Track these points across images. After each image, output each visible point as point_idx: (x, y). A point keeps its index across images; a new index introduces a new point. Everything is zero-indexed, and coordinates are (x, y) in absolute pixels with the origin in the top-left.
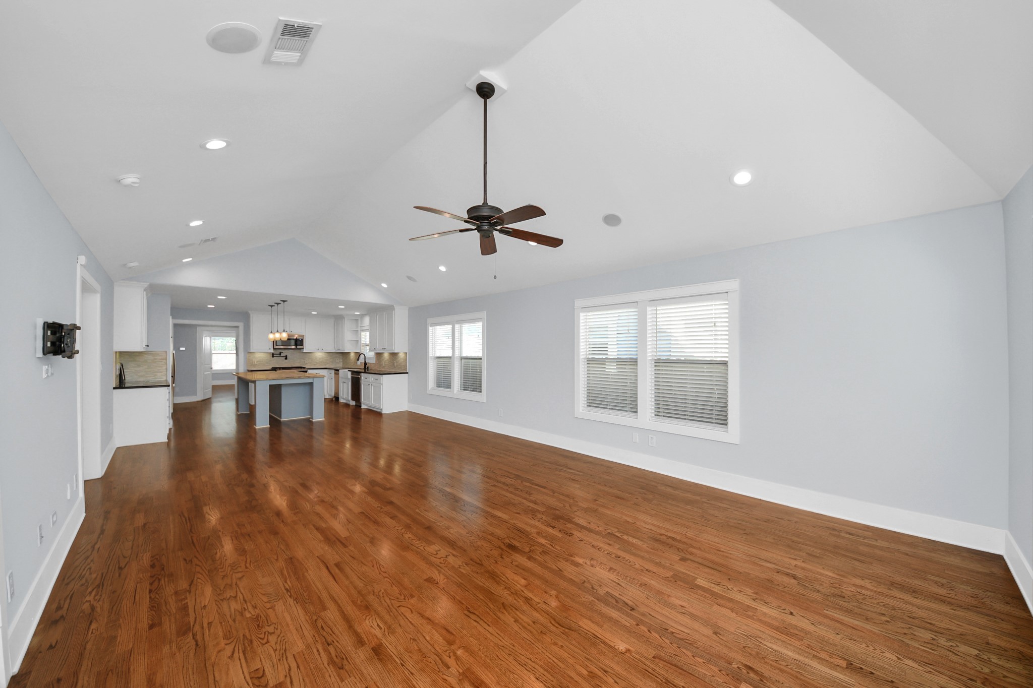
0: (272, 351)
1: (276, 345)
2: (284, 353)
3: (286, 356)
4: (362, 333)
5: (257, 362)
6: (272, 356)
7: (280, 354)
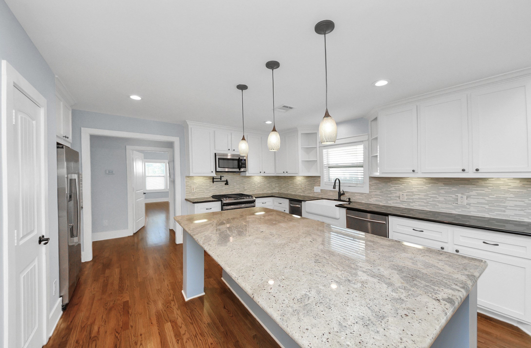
0: (214, 175)
1: (219, 167)
2: (225, 177)
3: (227, 181)
4: (325, 151)
5: (196, 188)
6: (212, 180)
7: (221, 179)
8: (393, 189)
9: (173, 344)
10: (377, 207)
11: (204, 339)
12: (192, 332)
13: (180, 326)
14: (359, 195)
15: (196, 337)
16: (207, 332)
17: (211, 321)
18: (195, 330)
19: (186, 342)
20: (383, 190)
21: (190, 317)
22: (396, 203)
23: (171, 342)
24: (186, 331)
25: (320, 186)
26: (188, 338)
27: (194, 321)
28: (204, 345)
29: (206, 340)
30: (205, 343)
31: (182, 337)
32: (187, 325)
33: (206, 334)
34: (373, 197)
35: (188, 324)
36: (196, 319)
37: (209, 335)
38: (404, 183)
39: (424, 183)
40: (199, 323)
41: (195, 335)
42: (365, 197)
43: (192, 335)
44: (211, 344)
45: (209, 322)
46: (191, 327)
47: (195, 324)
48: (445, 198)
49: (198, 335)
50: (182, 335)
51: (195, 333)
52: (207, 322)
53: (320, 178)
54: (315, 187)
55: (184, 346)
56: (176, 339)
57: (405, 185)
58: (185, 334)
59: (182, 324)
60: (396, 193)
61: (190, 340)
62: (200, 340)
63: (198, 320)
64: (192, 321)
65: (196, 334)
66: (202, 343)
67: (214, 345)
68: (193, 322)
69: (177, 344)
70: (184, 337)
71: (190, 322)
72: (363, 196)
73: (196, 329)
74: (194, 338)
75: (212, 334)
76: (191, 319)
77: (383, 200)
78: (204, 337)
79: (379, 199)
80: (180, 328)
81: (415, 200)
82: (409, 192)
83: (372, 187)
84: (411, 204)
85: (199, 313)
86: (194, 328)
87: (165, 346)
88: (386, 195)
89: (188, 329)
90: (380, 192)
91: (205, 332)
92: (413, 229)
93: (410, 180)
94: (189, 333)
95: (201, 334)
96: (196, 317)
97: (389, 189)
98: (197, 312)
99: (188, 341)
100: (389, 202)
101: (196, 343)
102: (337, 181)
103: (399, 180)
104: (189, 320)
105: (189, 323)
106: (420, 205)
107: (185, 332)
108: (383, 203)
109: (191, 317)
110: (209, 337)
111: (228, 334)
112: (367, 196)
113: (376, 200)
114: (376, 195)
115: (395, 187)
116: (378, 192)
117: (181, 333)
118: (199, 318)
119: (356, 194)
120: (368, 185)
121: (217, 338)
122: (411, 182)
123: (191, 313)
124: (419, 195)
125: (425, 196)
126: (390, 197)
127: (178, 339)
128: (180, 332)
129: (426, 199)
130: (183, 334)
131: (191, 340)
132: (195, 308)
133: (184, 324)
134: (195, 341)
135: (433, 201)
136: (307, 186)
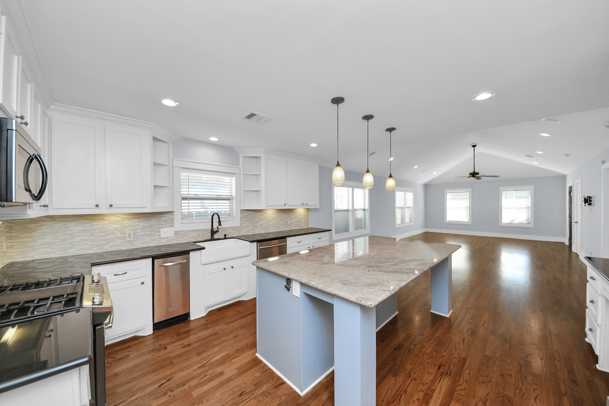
8: (258, 219)
9: (438, 395)
10: (273, 234)
11: (412, 372)
12: (414, 385)
13: (417, 402)
14: (231, 229)
15: (415, 379)
16: (404, 373)
17: (389, 376)
18: (410, 383)
19: (427, 384)
20: (251, 221)
21: (400, 399)
22: (260, 230)
23: (440, 397)
24: (417, 392)
25: (173, 226)
26: (422, 384)
27: (401, 391)
28: (417, 369)
29: (411, 369)
30: (414, 369)
31: (426, 391)
32: (411, 395)
33: (406, 373)
34: (244, 229)
35: (409, 394)
36: (397, 391)
37: (405, 370)
38: (264, 214)
39: (274, 213)
40: (399, 385)
41: (415, 381)
42: (237, 230)
43: (417, 383)
44: (411, 364)
45: (392, 377)
46: (409, 390)
47: (404, 387)
48: (283, 221)
49: (412, 378)
50: (425, 392)
51: (412, 382)
52: (394, 378)
53: (173, 215)
54: (162, 230)
55: (431, 383)
56: (433, 396)
57: (265, 215)
58: (421, 390)
59: (415, 401)
60: (260, 222)
61: (422, 382)
62: (415, 374)
63: (397, 388)
64: (402, 394)
65: (412, 380)
66: (416, 371)
67: (410, 362)
68: (403, 391)
69: (435, 390)
70: (425, 389)
71: (405, 395)
72: (234, 230)
73: (408, 383)
74: (419, 380)
75: (403, 368)
76: (401, 397)
77: (251, 230)
78: (410, 372)
79: (248, 230)
80: (420, 399)
81: (270, 226)
82: (267, 220)
83: (242, 220)
84: (268, 229)
85: (386, 393)
86: (408, 386)
87: (447, 400)
88: (253, 225)
89: (413, 391)
90: (250, 223)
91: (405, 375)
92: (298, 242)
93: (268, 212)
94: (417, 387)
95: (409, 376)
96: (395, 391)
97: (255, 220)
98: (388, 394)
99: (424, 383)
100: (256, 231)
101: (420, 376)
102: (216, 217)
103: (262, 212)
104: (403, 397)
105: (407, 395)
106: (273, 229)
107: (419, 391)
108: (251, 233)
109: (399, 397)
110: (406, 369)
111: (393, 357)
112: (239, 229)
113: (246, 231)
114: (246, 226)
115: (259, 217)
116: (247, 224)
117: (424, 395)
118: (393, 388)
119: (228, 228)
120: (240, 218)
121: (403, 362)
122: (269, 212)
123: (393, 402)
124: (272, 221)
125: (275, 221)
126: (256, 226)
127: (430, 393)
128: (423, 397)
129: (275, 224)
130: (422, 392)
131: (421, 380)
132: (383, 401)
133: (412, 398)
134: (419, 377)
135: (279, 224)
136: (142, 230)
